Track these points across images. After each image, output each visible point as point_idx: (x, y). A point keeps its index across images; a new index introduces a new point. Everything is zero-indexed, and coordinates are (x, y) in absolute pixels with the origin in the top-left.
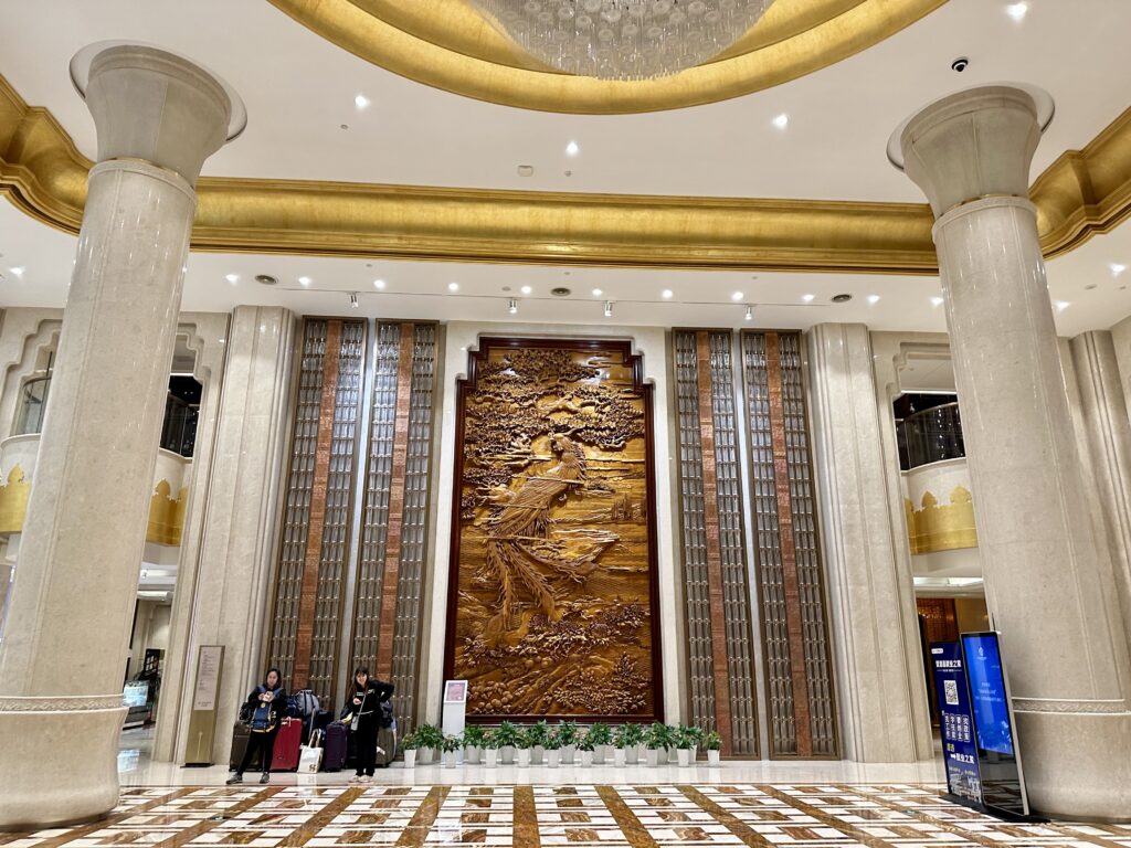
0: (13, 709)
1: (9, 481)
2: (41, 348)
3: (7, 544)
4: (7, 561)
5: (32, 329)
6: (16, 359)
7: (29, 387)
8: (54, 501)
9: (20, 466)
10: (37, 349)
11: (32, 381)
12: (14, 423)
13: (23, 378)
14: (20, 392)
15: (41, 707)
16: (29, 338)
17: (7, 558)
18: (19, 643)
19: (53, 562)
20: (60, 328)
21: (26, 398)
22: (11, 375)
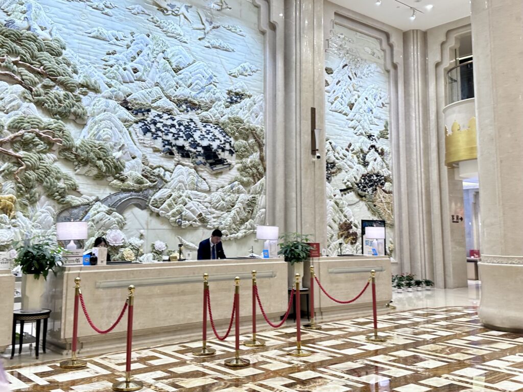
0: (498, 263)
1: (452, 131)
2: (451, 49)
3: (458, 168)
4: (461, 178)
5: (443, 39)
6: (438, 59)
7: (450, 74)
8: (493, 139)
9: (457, 121)
10: (448, 50)
11: (451, 70)
12: (446, 97)
13: (445, 69)
14: (445, 79)
15: (514, 262)
16: (443, 44)
17: (461, 176)
18: (492, 224)
19: (501, 176)
20: (471, 29)
21: (450, 81)
22: (438, 69)
